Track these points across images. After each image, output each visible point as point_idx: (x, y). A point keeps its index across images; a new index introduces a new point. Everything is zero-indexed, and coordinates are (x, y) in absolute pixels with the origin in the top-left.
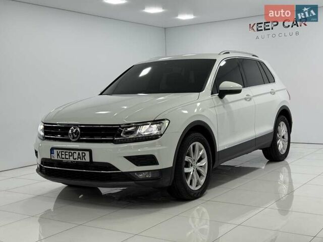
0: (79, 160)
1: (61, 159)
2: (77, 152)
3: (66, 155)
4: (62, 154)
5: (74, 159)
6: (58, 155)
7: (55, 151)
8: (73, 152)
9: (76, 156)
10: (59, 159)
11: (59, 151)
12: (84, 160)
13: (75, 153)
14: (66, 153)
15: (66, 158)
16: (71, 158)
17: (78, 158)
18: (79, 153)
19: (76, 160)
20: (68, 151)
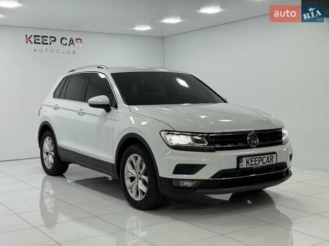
0: (268, 163)
1: (251, 166)
2: (266, 156)
3: (255, 161)
4: (251, 161)
5: (263, 163)
6: (247, 162)
7: (244, 159)
8: (262, 157)
9: (265, 160)
10: (248, 166)
11: (248, 158)
12: (272, 163)
13: (265, 157)
14: (256, 159)
15: (255, 164)
16: (261, 163)
17: (267, 161)
18: (268, 158)
19: (265, 164)
20: (258, 157)
